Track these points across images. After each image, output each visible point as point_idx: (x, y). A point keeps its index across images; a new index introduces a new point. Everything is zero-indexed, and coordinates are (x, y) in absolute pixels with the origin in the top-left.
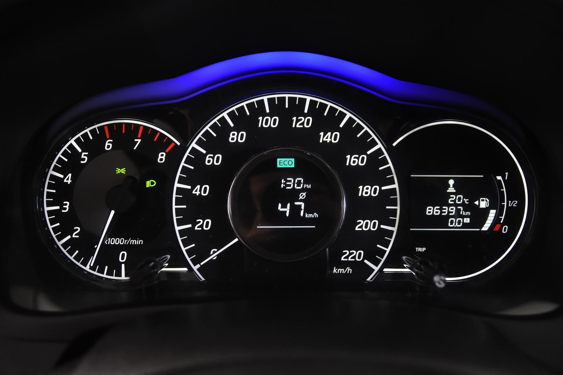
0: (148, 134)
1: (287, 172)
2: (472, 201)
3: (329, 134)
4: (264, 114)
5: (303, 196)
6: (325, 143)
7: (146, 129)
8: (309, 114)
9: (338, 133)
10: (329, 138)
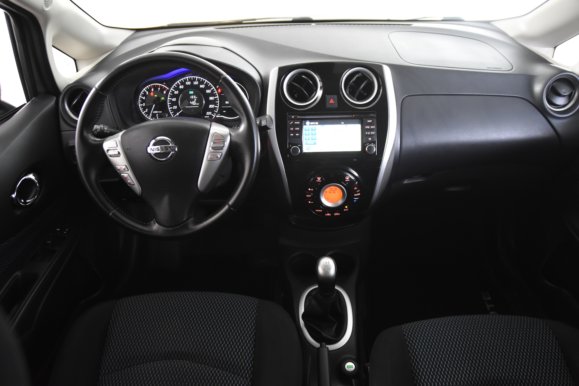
0: (161, 87)
1: (192, 95)
3: (202, 85)
4: (187, 81)
5: (195, 100)
6: (201, 88)
7: (161, 86)
8: (197, 81)
9: (204, 85)
10: (202, 86)
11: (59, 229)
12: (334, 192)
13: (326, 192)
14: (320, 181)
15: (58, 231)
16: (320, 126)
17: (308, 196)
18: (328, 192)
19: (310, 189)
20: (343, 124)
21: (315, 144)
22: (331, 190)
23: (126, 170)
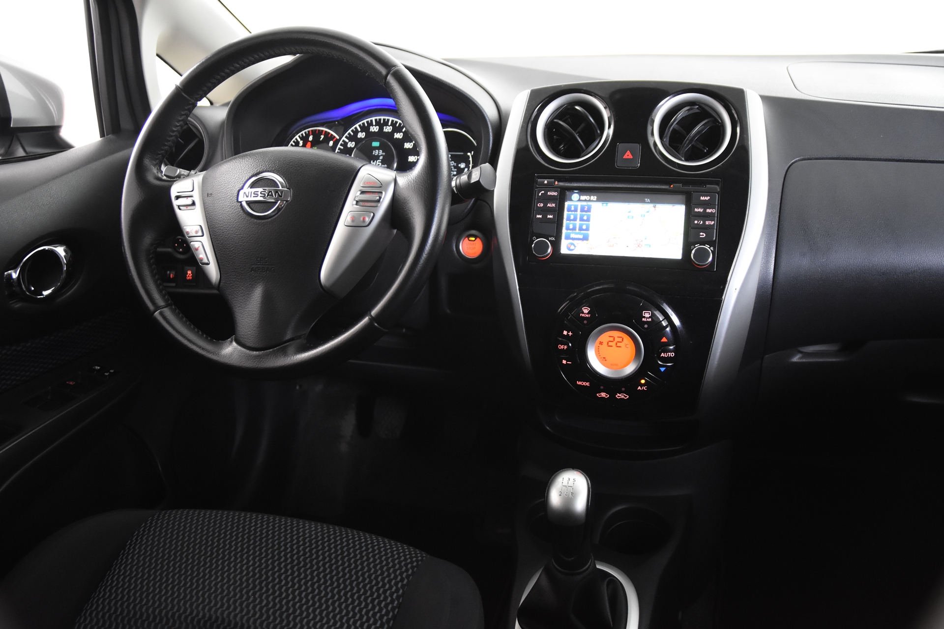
0: (327, 134)
1: (376, 148)
2: (457, 165)
3: (398, 133)
4: (373, 126)
5: (381, 158)
6: (396, 138)
7: (326, 132)
8: (390, 126)
9: (402, 134)
10: (398, 136)
11: (99, 368)
12: (619, 344)
13: (601, 343)
14: (587, 316)
15: (95, 370)
16: (599, 204)
17: (562, 347)
18: (605, 344)
19: (565, 333)
20: (648, 203)
21: (586, 238)
22: (612, 339)
23: (200, 234)
